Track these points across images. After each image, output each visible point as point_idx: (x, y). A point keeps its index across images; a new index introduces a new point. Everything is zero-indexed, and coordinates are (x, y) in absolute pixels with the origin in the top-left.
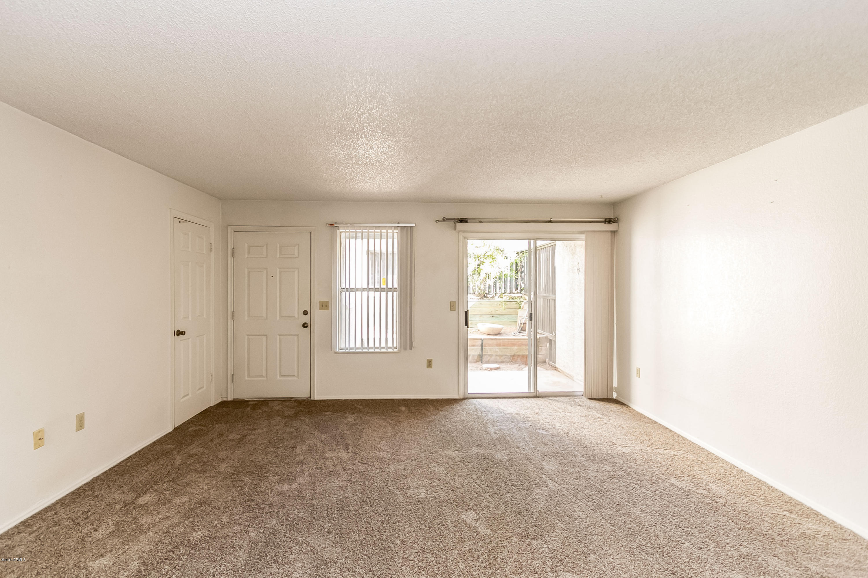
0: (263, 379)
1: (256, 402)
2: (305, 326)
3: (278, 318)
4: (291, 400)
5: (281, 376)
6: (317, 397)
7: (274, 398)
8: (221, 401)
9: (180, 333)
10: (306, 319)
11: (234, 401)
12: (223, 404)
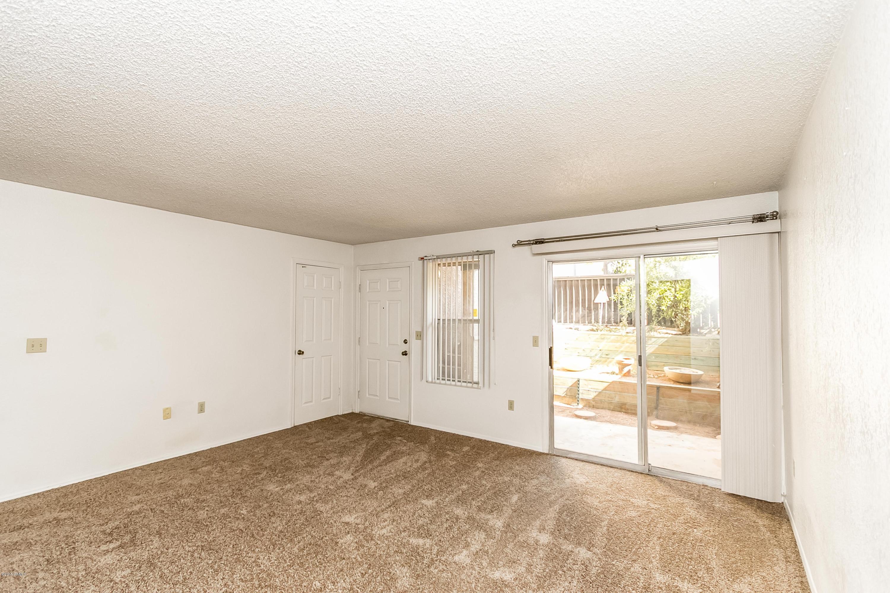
0: (377, 398)
1: (368, 418)
2: (405, 354)
3: (387, 345)
4: (394, 421)
5: (389, 398)
6: (413, 422)
7: (384, 417)
8: (351, 412)
9: (301, 353)
10: (405, 348)
11: (360, 414)
12: (352, 416)
